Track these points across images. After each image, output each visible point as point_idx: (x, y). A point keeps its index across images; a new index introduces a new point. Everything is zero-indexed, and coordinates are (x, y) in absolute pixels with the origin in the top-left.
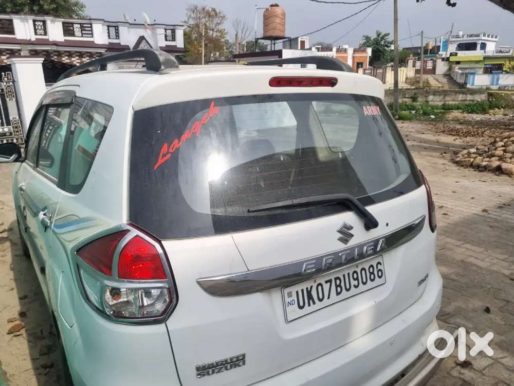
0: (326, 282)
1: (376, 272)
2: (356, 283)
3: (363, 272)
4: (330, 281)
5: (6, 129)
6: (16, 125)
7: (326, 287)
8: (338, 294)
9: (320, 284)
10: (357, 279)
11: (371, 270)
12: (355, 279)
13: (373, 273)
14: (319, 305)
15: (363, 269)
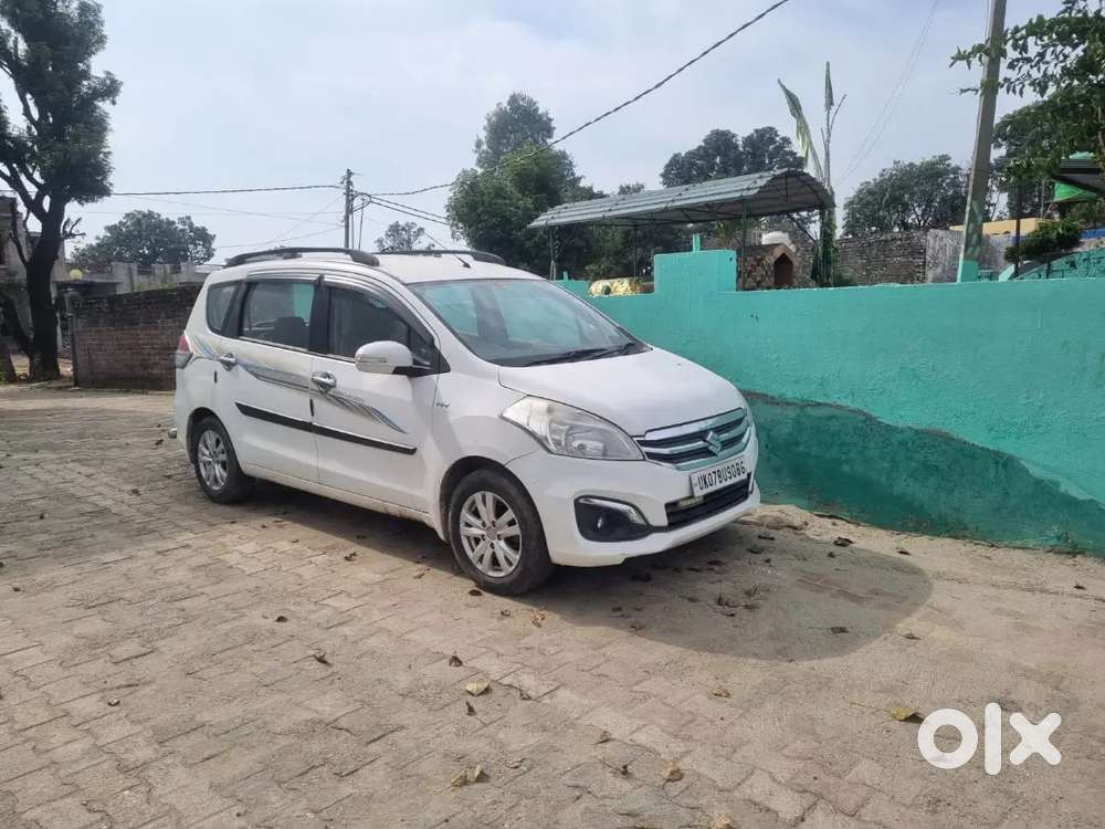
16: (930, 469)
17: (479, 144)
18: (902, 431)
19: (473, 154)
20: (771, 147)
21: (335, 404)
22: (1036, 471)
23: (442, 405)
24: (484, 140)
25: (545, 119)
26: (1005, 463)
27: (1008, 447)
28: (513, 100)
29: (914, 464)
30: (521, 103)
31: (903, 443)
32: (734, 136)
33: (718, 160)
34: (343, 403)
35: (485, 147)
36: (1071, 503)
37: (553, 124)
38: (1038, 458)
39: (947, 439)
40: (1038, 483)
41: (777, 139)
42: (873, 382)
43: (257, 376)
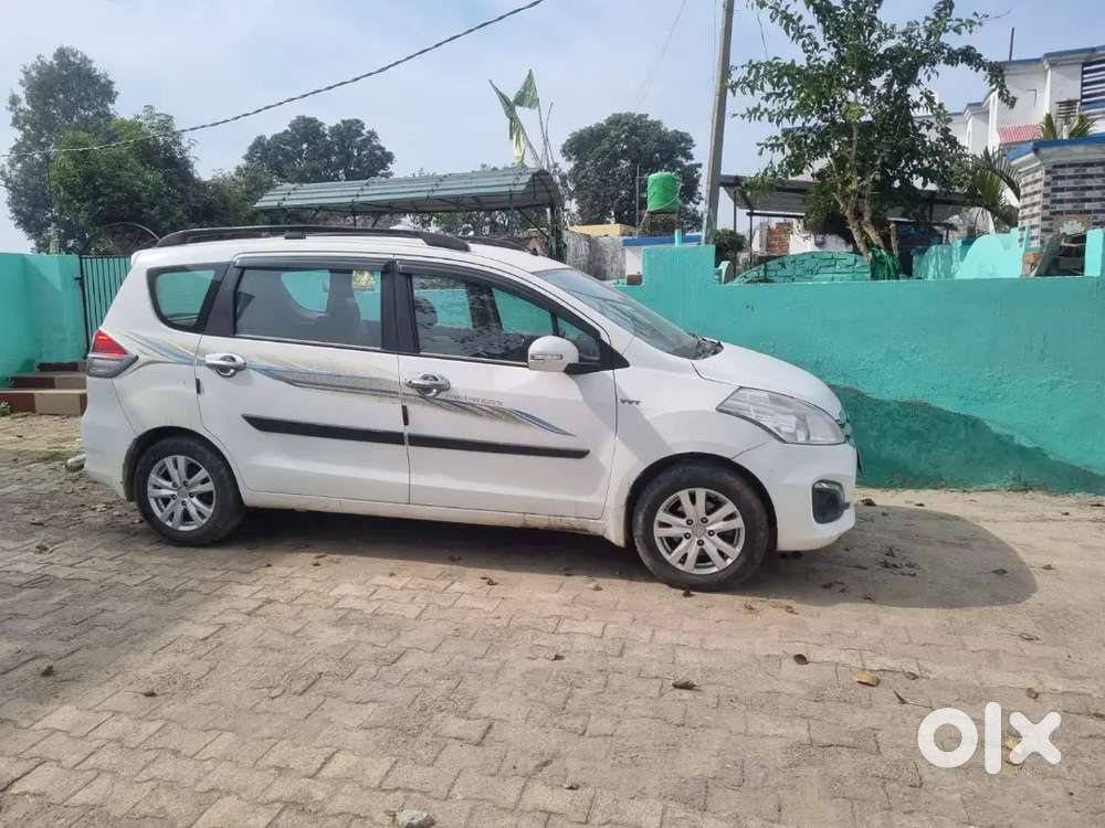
16: (911, 434)
17: (14, 101)
18: (889, 404)
19: (8, 112)
20: (359, 139)
21: (449, 410)
22: (996, 429)
23: (630, 402)
24: (22, 96)
25: (103, 81)
26: (973, 424)
27: (975, 411)
28: (62, 54)
29: (898, 431)
30: (71, 59)
31: (889, 414)
32: (321, 124)
33: (305, 146)
34: (464, 408)
35: (24, 105)
36: (1022, 450)
37: (116, 88)
38: (998, 417)
39: (926, 408)
40: (998, 437)
41: (364, 132)
42: (863, 363)
43: (291, 382)
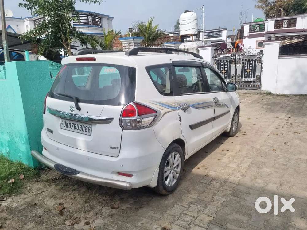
0: (72, 123)
1: (88, 130)
2: (80, 129)
3: (84, 127)
4: (73, 124)
5: (252, 80)
6: (258, 78)
7: (72, 125)
8: (75, 129)
9: (70, 123)
10: (81, 128)
11: (86, 128)
12: (80, 128)
13: (87, 129)
14: (68, 129)
15: (84, 126)
